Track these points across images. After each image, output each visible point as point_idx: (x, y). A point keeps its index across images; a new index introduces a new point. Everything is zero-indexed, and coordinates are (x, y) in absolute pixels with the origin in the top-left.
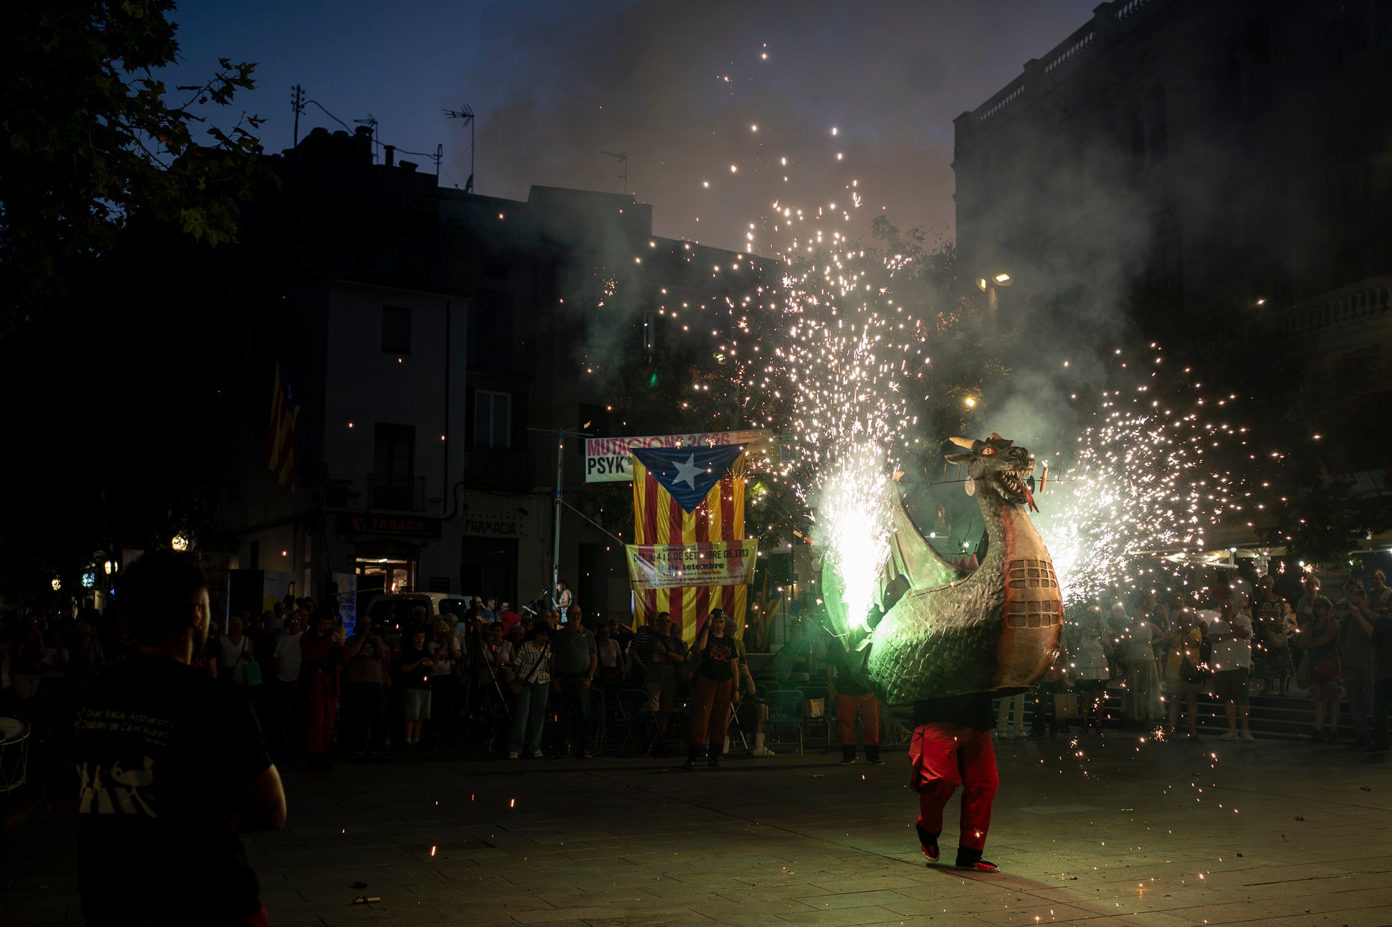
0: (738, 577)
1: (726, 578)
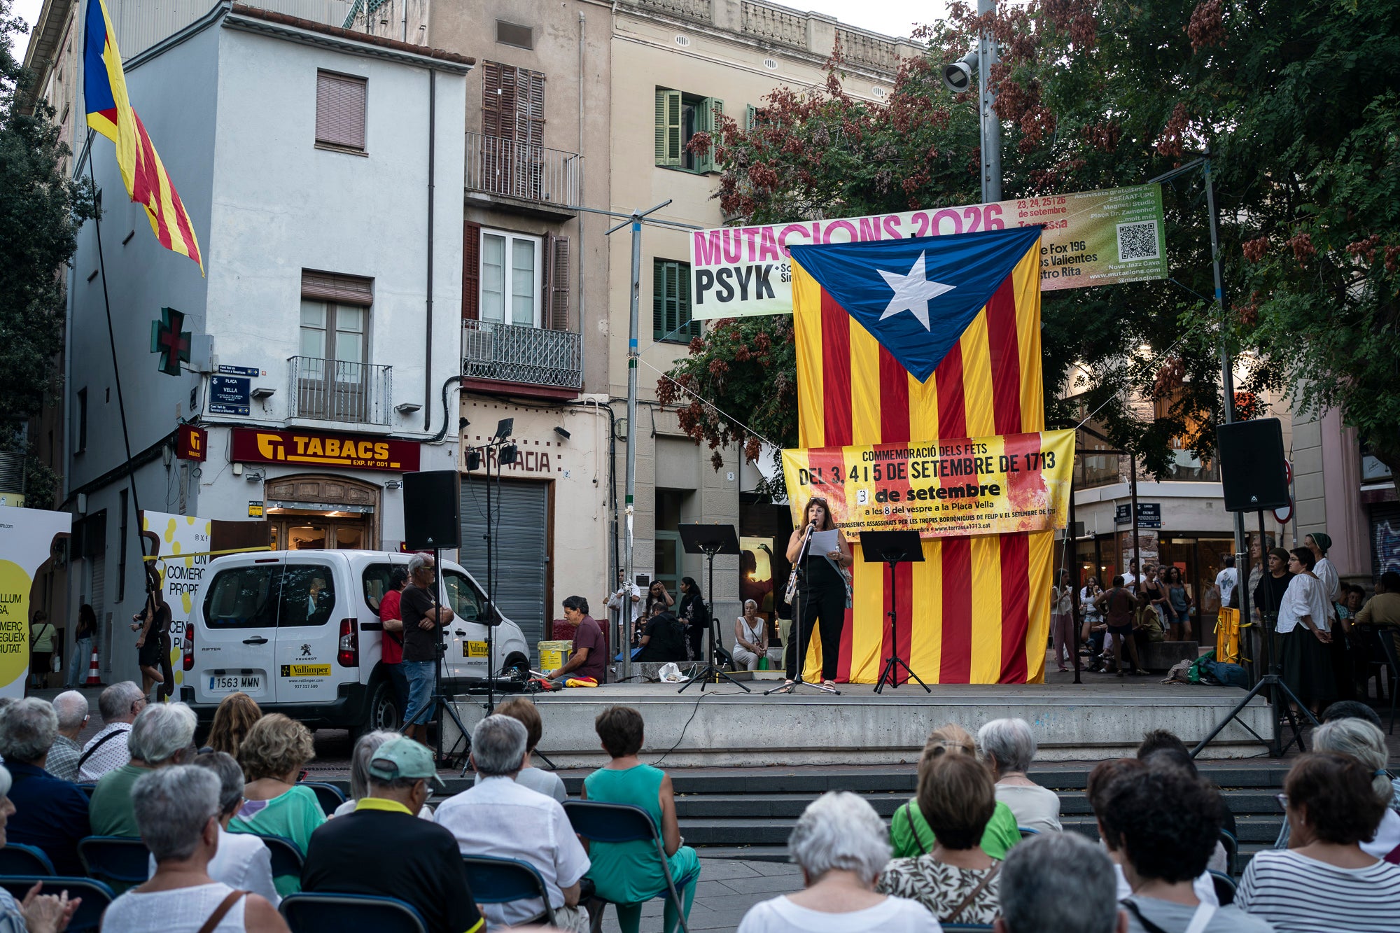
0: (1034, 513)
1: (1007, 515)
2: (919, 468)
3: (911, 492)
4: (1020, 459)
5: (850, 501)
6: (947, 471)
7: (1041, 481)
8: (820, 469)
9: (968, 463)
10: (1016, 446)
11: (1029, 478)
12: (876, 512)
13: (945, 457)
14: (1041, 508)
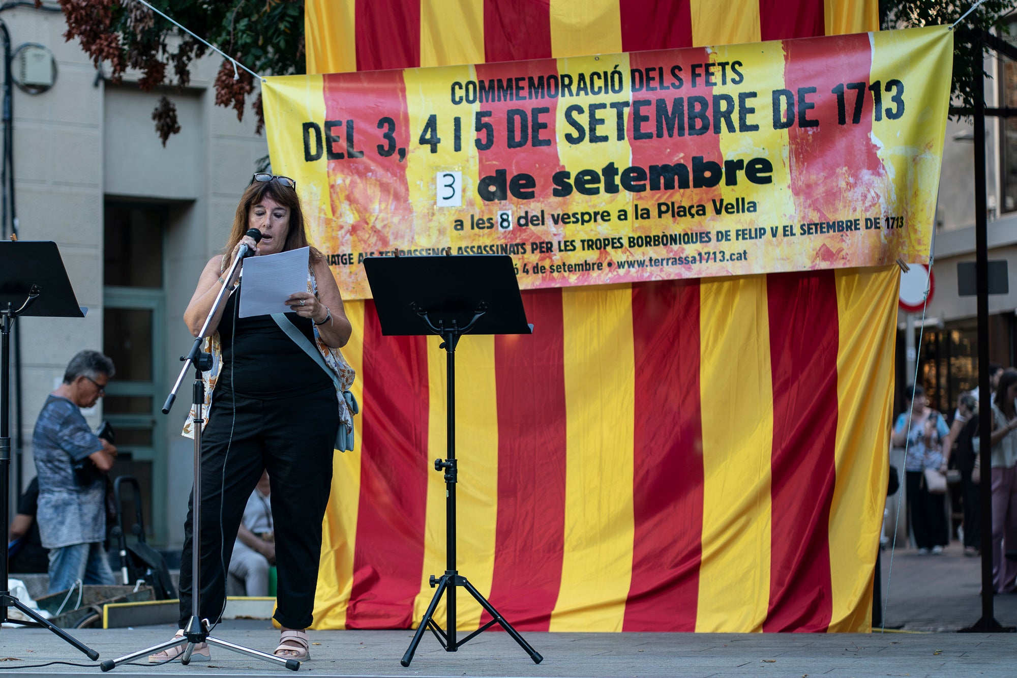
0: (852, 225)
1: (788, 231)
2: (583, 120)
3: (561, 177)
4: (822, 97)
5: (418, 199)
6: (649, 127)
7: (871, 150)
8: (350, 126)
9: (698, 107)
10: (814, 65)
11: (841, 144)
12: (478, 224)
13: (644, 94)
14: (871, 215)
